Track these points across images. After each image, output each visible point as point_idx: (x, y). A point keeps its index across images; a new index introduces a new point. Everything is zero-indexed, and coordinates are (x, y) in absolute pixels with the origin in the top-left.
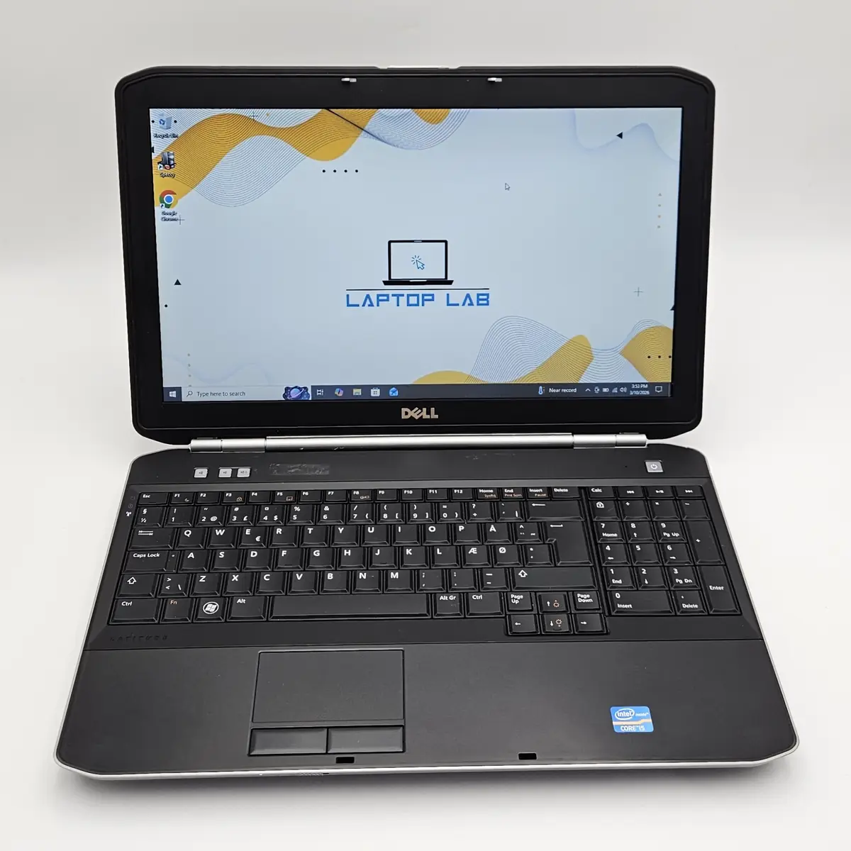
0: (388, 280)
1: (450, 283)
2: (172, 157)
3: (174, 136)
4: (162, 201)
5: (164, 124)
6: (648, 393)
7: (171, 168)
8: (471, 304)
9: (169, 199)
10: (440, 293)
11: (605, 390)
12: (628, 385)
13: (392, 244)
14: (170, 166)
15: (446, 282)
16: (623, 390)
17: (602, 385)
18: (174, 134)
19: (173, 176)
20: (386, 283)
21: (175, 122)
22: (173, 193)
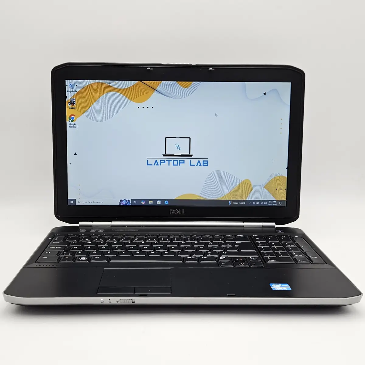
0: (165, 154)
1: (191, 156)
2: (74, 100)
3: (76, 91)
4: (70, 119)
5: (71, 86)
6: (276, 205)
7: (74, 105)
8: (200, 165)
9: (73, 118)
10: (187, 160)
11: (257, 203)
12: (268, 201)
13: (167, 139)
14: (74, 104)
15: (190, 155)
16: (266, 203)
17: (256, 201)
18: (75, 91)
19: (75, 108)
20: (164, 155)
21: (76, 85)
22: (75, 116)
